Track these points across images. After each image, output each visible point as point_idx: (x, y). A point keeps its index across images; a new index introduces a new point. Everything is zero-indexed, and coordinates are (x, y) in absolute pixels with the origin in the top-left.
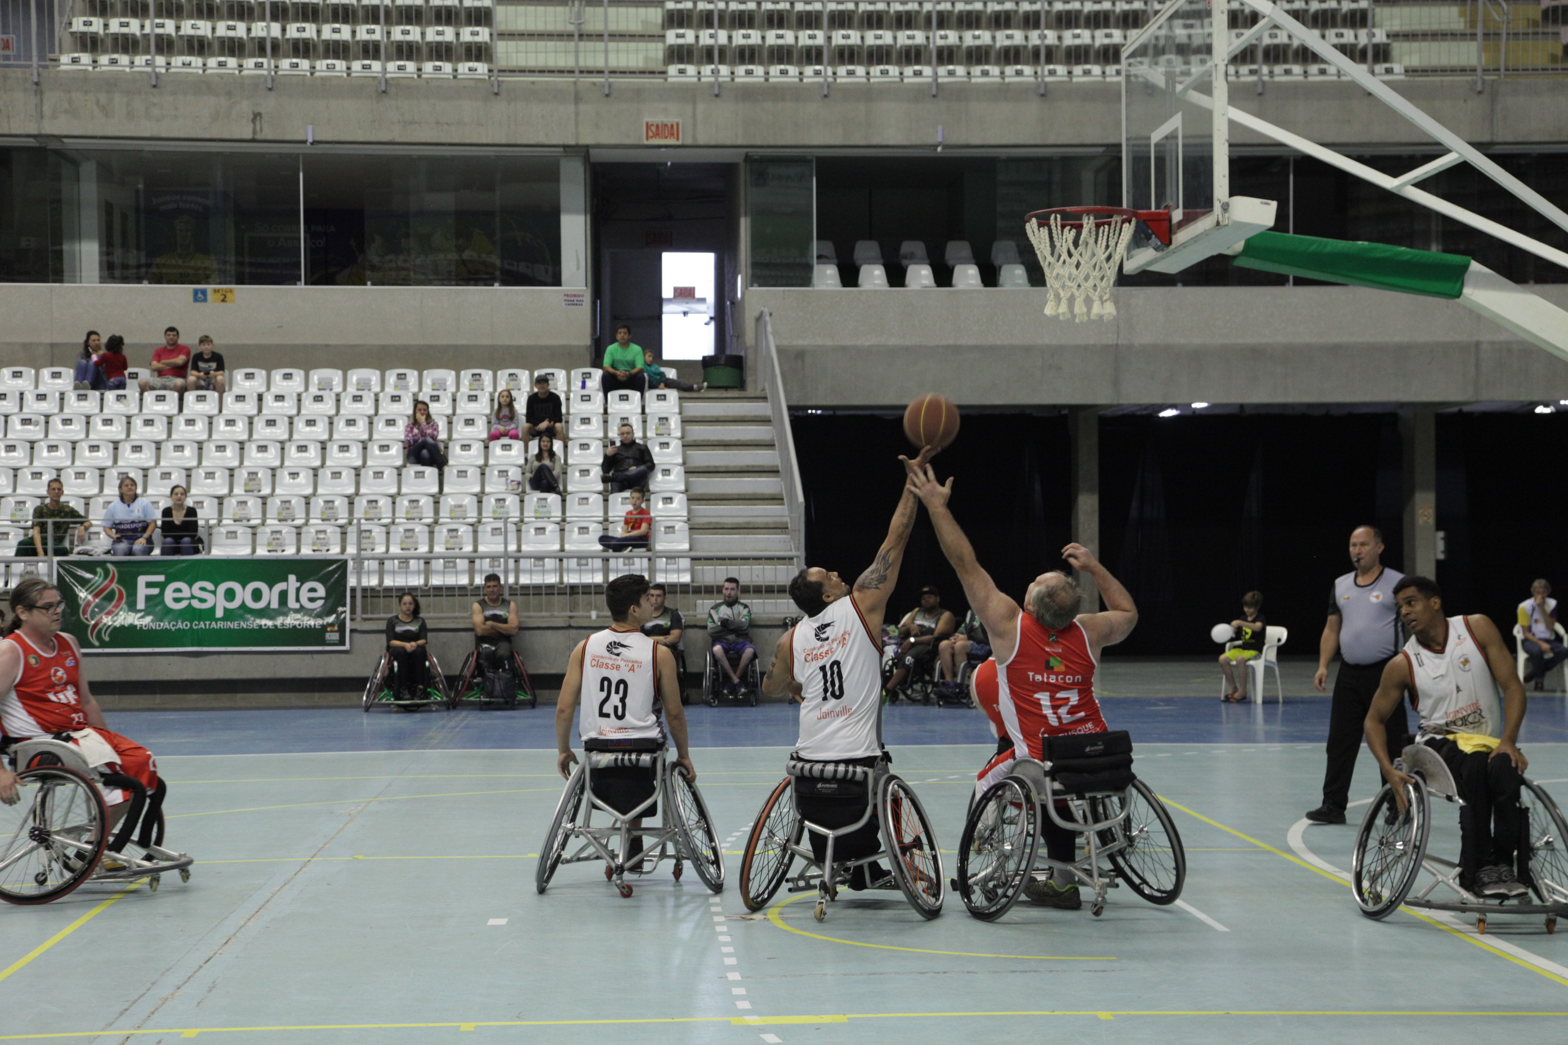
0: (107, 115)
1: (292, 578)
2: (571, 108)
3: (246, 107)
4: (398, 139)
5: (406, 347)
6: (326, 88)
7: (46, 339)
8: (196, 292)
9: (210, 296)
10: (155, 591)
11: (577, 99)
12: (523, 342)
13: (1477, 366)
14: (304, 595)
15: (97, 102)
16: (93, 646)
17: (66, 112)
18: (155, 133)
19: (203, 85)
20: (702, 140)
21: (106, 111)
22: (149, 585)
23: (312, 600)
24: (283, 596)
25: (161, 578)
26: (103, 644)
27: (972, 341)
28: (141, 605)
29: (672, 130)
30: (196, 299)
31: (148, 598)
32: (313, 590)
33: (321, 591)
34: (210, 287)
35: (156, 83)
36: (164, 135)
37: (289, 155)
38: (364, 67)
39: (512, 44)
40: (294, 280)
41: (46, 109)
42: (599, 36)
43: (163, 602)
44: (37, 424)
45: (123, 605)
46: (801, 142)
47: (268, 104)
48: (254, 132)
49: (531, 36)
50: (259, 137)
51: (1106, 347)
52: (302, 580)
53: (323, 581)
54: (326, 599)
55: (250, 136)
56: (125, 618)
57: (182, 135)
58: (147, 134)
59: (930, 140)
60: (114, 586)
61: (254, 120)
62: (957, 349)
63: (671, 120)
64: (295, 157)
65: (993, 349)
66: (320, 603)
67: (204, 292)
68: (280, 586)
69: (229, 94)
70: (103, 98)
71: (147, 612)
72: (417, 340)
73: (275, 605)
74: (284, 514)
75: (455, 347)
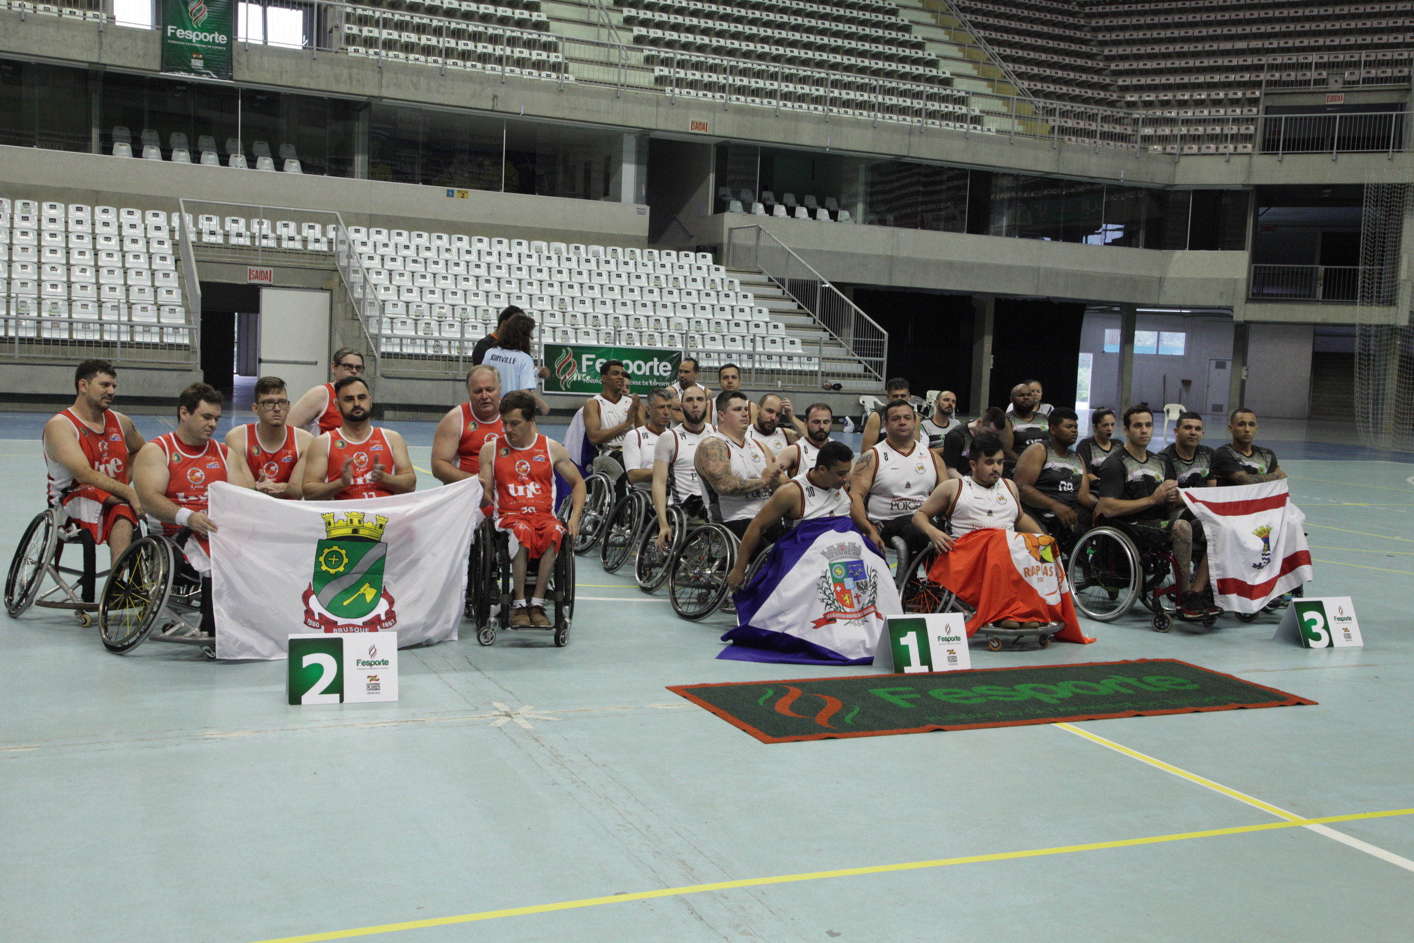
0: (416, 89)
1: (656, 359)
2: (654, 109)
3: (489, 91)
4: (567, 117)
5: (556, 230)
6: (530, 85)
7: (367, 211)
8: (448, 191)
9: (456, 194)
10: (591, 363)
11: (658, 105)
12: (615, 232)
13: (1038, 278)
14: (661, 369)
15: (412, 81)
16: (562, 390)
17: (395, 85)
18: (441, 102)
19: (467, 78)
20: (717, 133)
21: (416, 86)
22: (588, 359)
23: (665, 371)
24: (652, 368)
25: (593, 356)
26: (567, 390)
27: (827, 248)
28: (584, 370)
29: (704, 126)
30: (448, 195)
31: (588, 367)
32: (665, 366)
33: (669, 367)
34: (456, 189)
35: (442, 73)
36: (446, 103)
37: (497, 119)
38: (547, 75)
39: (576, 65)
40: (498, 189)
41: (384, 82)
42: (616, 65)
43: (595, 369)
44: (420, 263)
45: (576, 370)
46: (763, 139)
47: (501, 91)
48: (493, 106)
49: (586, 61)
50: (495, 109)
51: (887, 256)
52: (660, 361)
53: (670, 362)
54: (672, 371)
55: (491, 108)
56: (576, 376)
57: (455, 104)
58: (437, 102)
59: (823, 144)
60: (571, 359)
61: (493, 99)
62: (821, 252)
63: (704, 121)
64: (502, 120)
65: (837, 253)
66: (669, 373)
67: (452, 192)
68: (650, 364)
69: (481, 83)
70: (414, 79)
71: (588, 374)
72: (561, 227)
73: (648, 373)
74: (595, 323)
75: (581, 232)
